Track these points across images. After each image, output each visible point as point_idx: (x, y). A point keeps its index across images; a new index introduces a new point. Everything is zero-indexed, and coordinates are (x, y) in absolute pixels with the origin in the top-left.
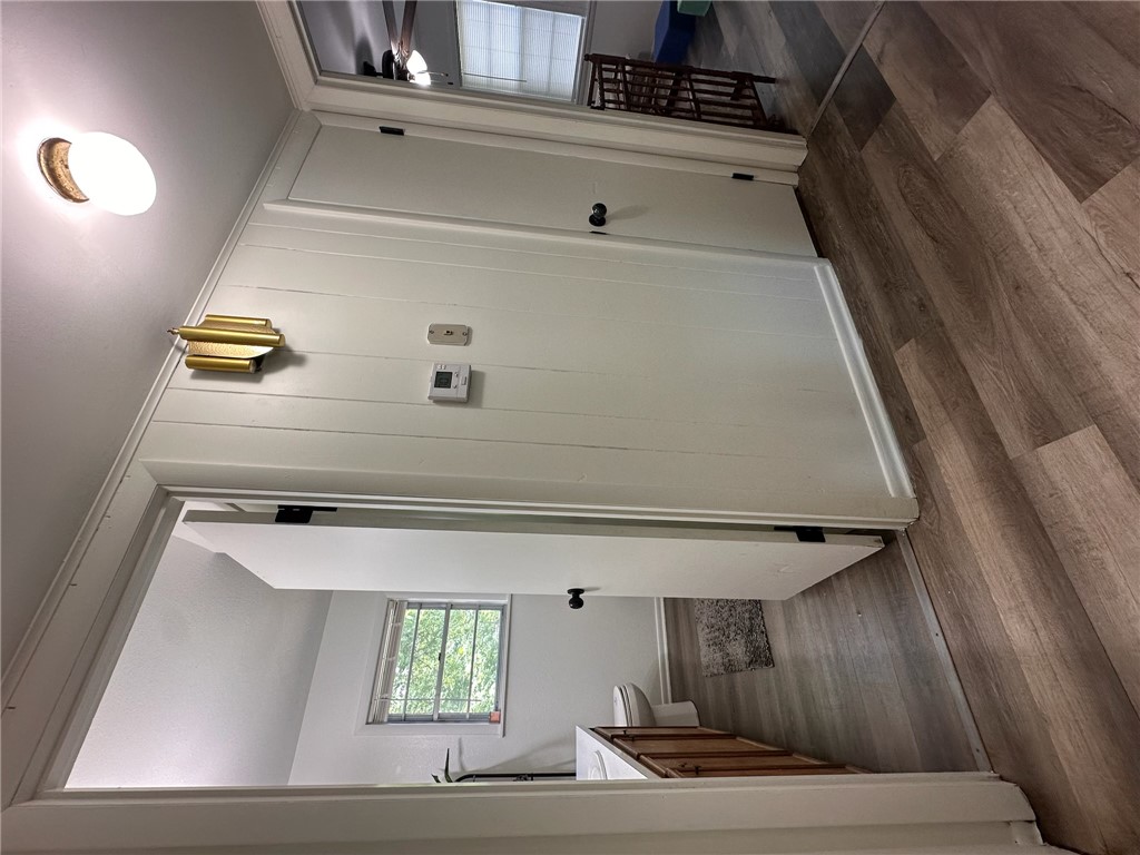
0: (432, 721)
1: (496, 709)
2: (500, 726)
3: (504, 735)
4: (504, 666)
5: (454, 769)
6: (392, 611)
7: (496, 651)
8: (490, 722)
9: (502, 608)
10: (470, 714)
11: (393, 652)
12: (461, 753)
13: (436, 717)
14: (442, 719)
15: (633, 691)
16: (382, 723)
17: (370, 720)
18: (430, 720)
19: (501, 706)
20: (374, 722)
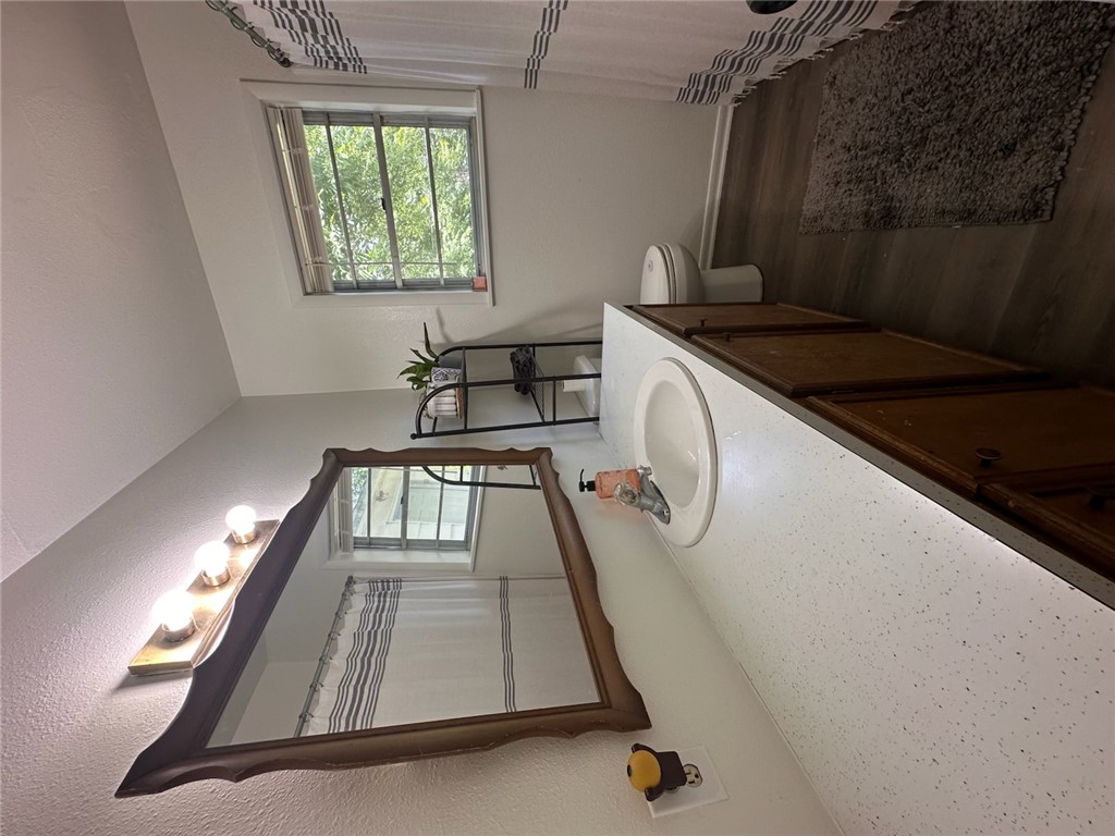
0: (395, 288)
1: (480, 273)
2: (488, 295)
3: (494, 304)
4: (482, 216)
5: (436, 338)
6: (280, 129)
7: (468, 197)
8: (473, 288)
9: (467, 123)
10: (445, 280)
11: (306, 197)
12: (442, 324)
13: (399, 284)
14: (409, 286)
15: (680, 251)
16: (324, 292)
17: (309, 290)
18: (389, 287)
19: (486, 269)
20: (314, 293)
